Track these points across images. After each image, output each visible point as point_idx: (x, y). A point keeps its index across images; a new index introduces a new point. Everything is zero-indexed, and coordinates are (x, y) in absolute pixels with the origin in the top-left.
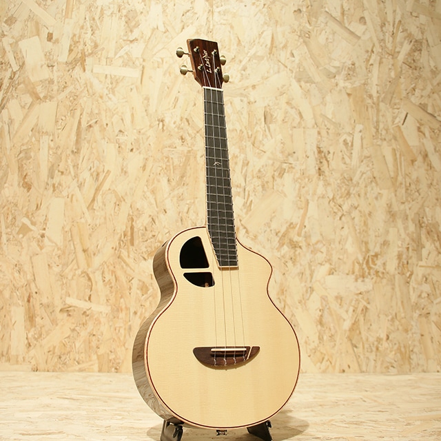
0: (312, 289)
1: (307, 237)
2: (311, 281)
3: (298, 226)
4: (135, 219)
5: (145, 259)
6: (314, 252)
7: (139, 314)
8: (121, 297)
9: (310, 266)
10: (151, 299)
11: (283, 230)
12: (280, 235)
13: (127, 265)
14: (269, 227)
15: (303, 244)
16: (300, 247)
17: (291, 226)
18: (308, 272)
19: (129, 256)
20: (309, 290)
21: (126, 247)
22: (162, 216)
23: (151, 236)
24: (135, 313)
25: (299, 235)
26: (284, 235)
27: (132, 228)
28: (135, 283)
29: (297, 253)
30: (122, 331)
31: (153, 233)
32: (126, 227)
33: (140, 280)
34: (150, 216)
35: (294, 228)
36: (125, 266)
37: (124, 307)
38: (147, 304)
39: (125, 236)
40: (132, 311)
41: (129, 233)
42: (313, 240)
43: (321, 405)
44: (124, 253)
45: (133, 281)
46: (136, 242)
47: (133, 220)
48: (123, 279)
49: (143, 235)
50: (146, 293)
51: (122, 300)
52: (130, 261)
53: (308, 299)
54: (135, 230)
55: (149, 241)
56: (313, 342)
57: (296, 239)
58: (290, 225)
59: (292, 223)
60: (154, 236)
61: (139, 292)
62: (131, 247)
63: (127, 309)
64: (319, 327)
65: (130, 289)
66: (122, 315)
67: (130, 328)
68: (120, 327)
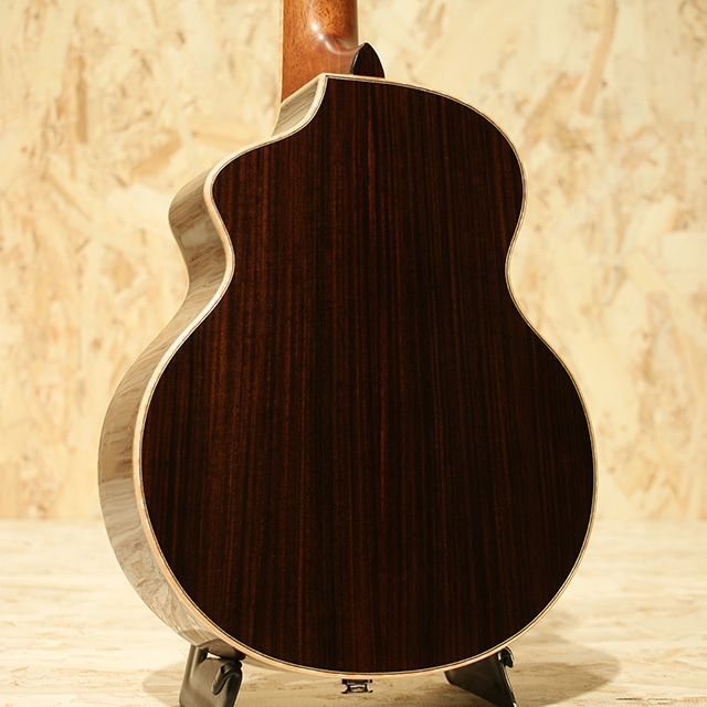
0: (622, 274)
1: (611, 116)
2: (618, 250)
3: (583, 83)
4: (89, 59)
5: (122, 183)
6: (631, 161)
7: (106, 346)
8: (54, 297)
9: (617, 204)
10: (142, 302)
11: (537, 95)
12: (528, 109)
13: (70, 201)
14: (496, 85)
15: (598, 138)
16: (589, 148)
17: (563, 82)
18: (610, 223)
19: (73, 175)
20: (613, 276)
21: (64, 146)
22: (171, 51)
23: (138, 112)
24: (97, 344)
25: (586, 109)
26: (540, 112)
27: (81, 88)
28: (94, 255)
29: (579, 164)
30: (58, 398)
31: (146, 105)
32: (65, 86)
33: (108, 248)
34: (135, 52)
35: (570, 88)
36: (62, 204)
37: (61, 325)
38: (132, 318)
39: (60, 111)
40: (87, 337)
41: (73, 105)
42: (630, 125)
43: (643, 610)
44: (59, 166)
45: (88, 250)
46: (95, 131)
47: (82, 64)
48: (57, 242)
49: (116, 110)
50: (128, 284)
51: (56, 307)
52: (78, 189)
53: (610, 303)
54: (92, 94)
55: (134, 129)
56: (624, 429)
57: (576, 121)
58: (558, 81)
59: (563, 76)
60: (148, 113)
61: (106, 281)
62: (79, 149)
63: (72, 332)
64: (642, 385)
65: (80, 272)
66: (57, 350)
67: (81, 390)
68: (51, 387)
